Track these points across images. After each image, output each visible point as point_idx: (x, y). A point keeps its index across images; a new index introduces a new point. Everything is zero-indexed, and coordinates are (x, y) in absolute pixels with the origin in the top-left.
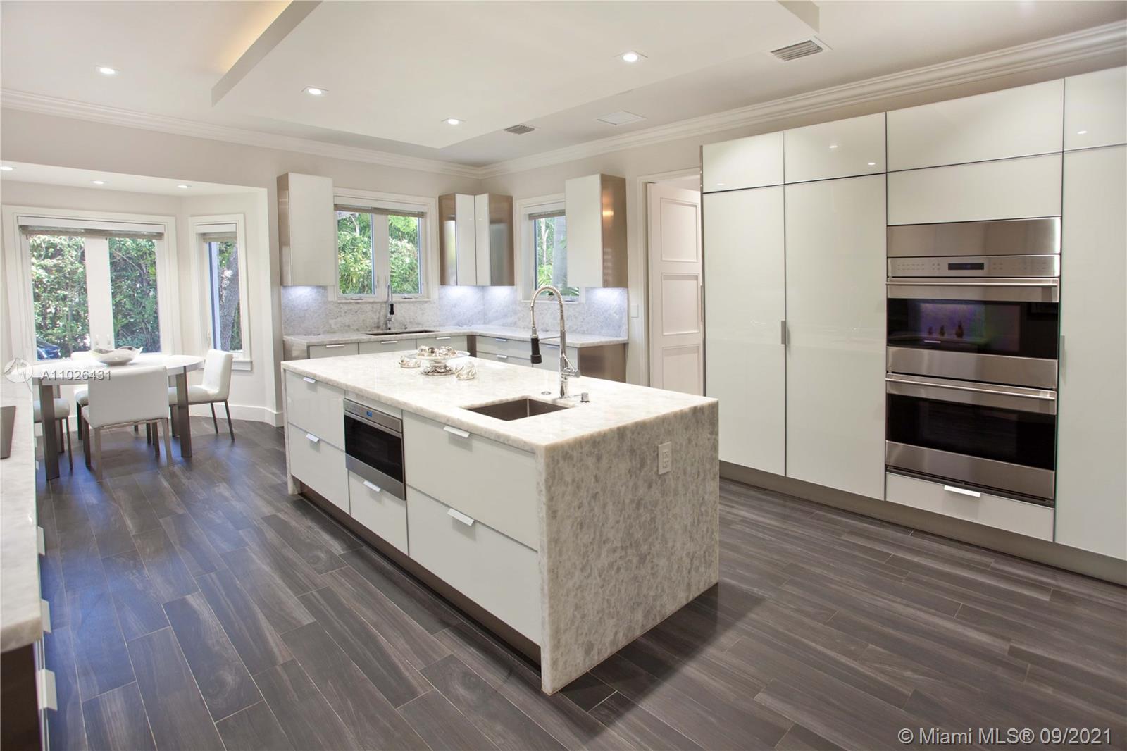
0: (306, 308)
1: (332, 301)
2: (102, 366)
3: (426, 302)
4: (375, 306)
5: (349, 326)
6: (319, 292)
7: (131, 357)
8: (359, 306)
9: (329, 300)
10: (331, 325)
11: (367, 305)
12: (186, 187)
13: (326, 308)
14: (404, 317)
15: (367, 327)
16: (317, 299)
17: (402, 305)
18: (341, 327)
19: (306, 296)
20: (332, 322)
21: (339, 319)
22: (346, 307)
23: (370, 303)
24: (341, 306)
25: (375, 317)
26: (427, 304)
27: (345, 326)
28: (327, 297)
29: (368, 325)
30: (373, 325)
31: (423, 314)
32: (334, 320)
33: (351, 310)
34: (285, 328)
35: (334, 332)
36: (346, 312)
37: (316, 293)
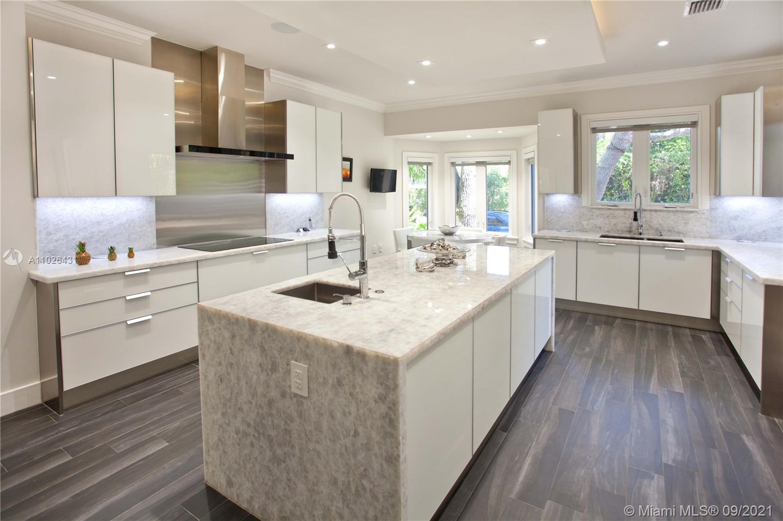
0: (563, 210)
1: (585, 207)
2: (441, 235)
3: (692, 212)
4: (628, 212)
5: (600, 228)
6: (575, 199)
7: (454, 231)
8: (612, 211)
9: (583, 205)
10: (583, 225)
11: (620, 211)
12: (502, 132)
13: (580, 212)
14: (661, 224)
15: (618, 231)
16: (573, 204)
17: (659, 213)
18: (593, 227)
19: (564, 202)
20: (585, 223)
21: (590, 221)
22: (598, 212)
23: (622, 209)
24: (594, 211)
25: (627, 222)
26: (692, 215)
27: (597, 227)
28: (581, 203)
29: (619, 229)
30: (625, 230)
31: (686, 223)
32: (587, 222)
33: (602, 214)
34: (547, 224)
35: (586, 231)
36: (598, 216)
37: (572, 199)
